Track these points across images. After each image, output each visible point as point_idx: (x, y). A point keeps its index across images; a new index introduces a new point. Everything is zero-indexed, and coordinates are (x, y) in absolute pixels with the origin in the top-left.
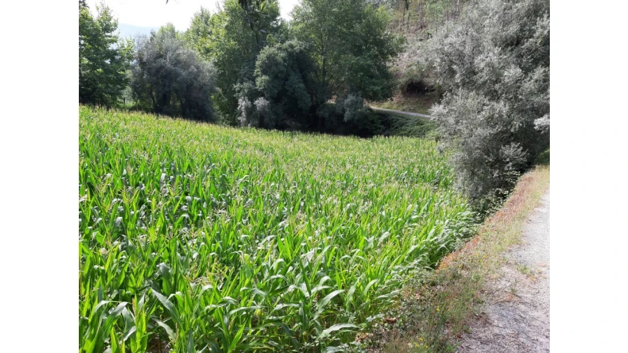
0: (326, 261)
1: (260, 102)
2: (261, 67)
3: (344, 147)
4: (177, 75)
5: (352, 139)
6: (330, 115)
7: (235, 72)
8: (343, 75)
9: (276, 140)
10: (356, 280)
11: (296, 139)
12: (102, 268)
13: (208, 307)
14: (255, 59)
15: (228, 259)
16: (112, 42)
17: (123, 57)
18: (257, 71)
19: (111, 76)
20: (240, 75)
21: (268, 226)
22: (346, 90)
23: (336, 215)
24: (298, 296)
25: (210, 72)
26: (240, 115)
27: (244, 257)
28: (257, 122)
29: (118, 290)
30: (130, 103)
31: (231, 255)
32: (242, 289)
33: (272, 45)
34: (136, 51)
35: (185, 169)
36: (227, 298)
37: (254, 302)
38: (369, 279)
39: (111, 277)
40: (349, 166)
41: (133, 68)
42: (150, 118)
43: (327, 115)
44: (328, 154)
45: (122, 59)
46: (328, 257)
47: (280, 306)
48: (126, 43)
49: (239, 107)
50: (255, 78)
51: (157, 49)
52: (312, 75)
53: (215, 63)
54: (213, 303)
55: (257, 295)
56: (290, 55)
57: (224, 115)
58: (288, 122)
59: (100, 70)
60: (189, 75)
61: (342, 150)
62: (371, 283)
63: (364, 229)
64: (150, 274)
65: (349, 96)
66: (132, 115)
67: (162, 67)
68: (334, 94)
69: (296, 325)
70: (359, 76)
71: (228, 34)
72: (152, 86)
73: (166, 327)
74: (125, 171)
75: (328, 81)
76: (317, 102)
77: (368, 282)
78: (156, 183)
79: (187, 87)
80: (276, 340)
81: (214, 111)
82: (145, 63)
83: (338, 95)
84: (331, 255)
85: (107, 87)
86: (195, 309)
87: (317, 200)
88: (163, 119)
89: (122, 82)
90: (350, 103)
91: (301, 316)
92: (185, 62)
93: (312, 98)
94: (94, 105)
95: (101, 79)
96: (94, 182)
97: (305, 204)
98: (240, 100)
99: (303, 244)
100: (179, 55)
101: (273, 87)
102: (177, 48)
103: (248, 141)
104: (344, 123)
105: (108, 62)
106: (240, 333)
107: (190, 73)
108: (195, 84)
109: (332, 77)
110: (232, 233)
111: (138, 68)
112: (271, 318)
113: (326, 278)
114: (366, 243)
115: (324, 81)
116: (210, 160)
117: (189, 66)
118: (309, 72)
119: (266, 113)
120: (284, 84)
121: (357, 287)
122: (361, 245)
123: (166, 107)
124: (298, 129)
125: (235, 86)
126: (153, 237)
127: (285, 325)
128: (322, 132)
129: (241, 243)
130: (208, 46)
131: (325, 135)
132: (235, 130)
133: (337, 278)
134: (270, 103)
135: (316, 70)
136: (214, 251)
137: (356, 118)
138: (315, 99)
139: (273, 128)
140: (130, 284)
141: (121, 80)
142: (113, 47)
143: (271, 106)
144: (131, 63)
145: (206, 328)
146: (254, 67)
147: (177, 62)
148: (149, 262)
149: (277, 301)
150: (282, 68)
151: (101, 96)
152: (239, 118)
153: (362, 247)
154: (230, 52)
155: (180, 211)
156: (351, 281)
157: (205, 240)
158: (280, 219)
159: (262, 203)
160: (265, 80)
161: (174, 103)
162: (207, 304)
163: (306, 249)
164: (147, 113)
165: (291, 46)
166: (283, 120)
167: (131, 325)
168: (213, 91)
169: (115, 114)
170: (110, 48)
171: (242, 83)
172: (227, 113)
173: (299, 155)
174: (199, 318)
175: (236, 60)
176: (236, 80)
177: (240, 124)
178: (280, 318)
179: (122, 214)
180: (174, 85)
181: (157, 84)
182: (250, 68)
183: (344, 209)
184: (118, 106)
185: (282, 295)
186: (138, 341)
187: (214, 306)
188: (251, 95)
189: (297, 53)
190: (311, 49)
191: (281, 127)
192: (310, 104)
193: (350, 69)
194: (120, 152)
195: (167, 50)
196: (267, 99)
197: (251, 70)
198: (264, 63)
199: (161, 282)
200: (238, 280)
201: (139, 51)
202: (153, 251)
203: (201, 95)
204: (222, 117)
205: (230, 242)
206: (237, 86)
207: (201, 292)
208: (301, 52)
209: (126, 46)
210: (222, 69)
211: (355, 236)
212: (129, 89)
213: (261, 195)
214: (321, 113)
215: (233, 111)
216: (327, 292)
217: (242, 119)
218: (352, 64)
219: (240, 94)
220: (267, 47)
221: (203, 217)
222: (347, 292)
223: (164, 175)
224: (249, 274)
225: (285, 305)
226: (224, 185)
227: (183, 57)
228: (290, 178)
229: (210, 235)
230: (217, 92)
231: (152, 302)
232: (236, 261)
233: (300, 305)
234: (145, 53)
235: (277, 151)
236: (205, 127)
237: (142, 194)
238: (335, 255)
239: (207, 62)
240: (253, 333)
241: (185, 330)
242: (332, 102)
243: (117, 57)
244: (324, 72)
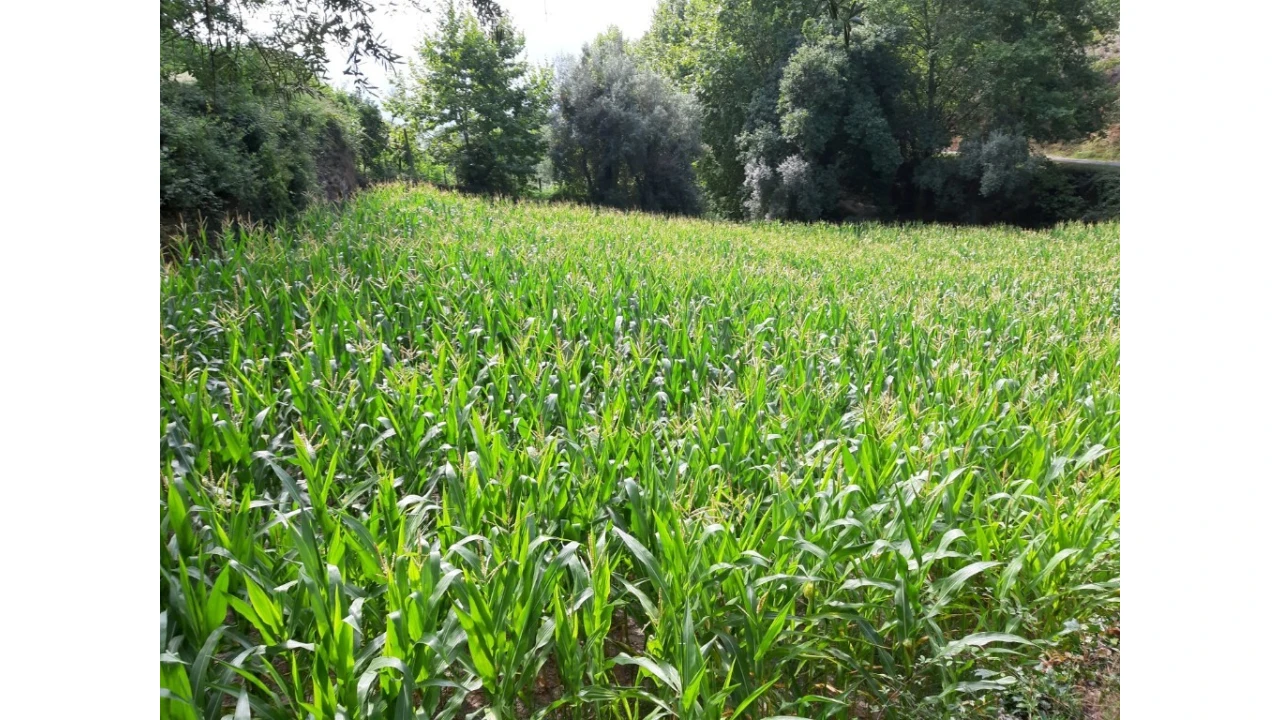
0: (952, 499)
1: (791, 166)
2: (792, 91)
3: (983, 253)
4: (631, 126)
5: (1001, 233)
6: (945, 184)
7: (739, 109)
10: (1026, 547)
11: (867, 240)
12: (533, 480)
14: (780, 75)
15: (743, 481)
16: (516, 74)
17: (534, 100)
18: (785, 100)
19: (518, 139)
20: (749, 115)
21: (820, 421)
22: (984, 122)
23: (973, 402)
24: (889, 567)
25: (689, 113)
26: (749, 197)
27: (777, 477)
28: (783, 209)
29: (558, 522)
30: (550, 188)
31: (747, 474)
32: (779, 540)
33: (813, 42)
34: (556, 88)
35: (656, 307)
36: (751, 553)
37: (802, 567)
38: (1056, 546)
39: (545, 498)
40: (997, 296)
41: (552, 120)
42: (583, 215)
44: (946, 268)
45: (534, 105)
46: (957, 492)
47: (853, 584)
48: (539, 73)
49: (748, 179)
50: (778, 116)
51: (593, 79)
52: (905, 95)
54: (724, 561)
55: (808, 554)
56: (854, 57)
57: (716, 198)
58: (848, 205)
59: (498, 130)
60: (652, 125)
61: (977, 259)
62: (1062, 556)
63: (1043, 436)
64: (607, 496)
65: (993, 134)
66: (555, 209)
67: (603, 113)
68: (956, 134)
69: (887, 625)
71: (723, 30)
72: (586, 151)
73: (640, 595)
74: (555, 311)
75: (940, 107)
76: (913, 154)
77: (1053, 553)
78: (607, 333)
79: (649, 148)
80: (844, 647)
81: (699, 193)
82: (572, 108)
83: (964, 135)
84: (963, 490)
86: (693, 566)
88: (610, 215)
89: (534, 148)
90: (995, 152)
91: (899, 608)
92: (643, 99)
93: (903, 146)
94: (492, 195)
95: (500, 146)
96: (508, 332)
97: (895, 380)
98: (748, 167)
99: (900, 462)
100: (632, 86)
102: (629, 74)
103: (768, 249)
104: (982, 199)
105: (510, 113)
106: (778, 621)
107: (654, 121)
108: (664, 140)
109: (950, 96)
110: (748, 430)
111: (562, 120)
112: (834, 603)
113: (954, 534)
114: (1047, 466)
115: (931, 108)
116: (699, 289)
117: (650, 107)
118: (899, 92)
119: (802, 189)
120: (841, 123)
121: (1025, 561)
122: (1035, 470)
123: (612, 190)
124: (871, 217)
125: (738, 139)
126: (609, 433)
127: (863, 621)
128: (928, 221)
129: (766, 451)
130: (684, 61)
131: (935, 228)
132: (738, 229)
133: (980, 536)
134: (811, 166)
135: (912, 83)
136: (716, 463)
137: (1011, 186)
138: (909, 148)
139: (818, 219)
140: (577, 511)
141: (534, 147)
142: (517, 84)
143: (813, 174)
144: (550, 111)
145: (712, 605)
146: (776, 93)
147: (628, 102)
148: (606, 473)
149: (847, 572)
150: (837, 89)
151: (502, 179)
152: (746, 204)
153: (1039, 474)
154: (729, 66)
155: (651, 388)
156: (1012, 548)
157: (697, 440)
158: (843, 407)
159: (803, 373)
160: (800, 117)
161: (626, 182)
162: (712, 561)
163: (906, 472)
164: (579, 204)
166: (837, 200)
167: (584, 585)
168: (695, 152)
169: (528, 210)
170: (512, 88)
171: (752, 131)
172: (724, 194)
173: (878, 272)
174: (699, 585)
175: (739, 83)
176: (741, 126)
177: (748, 215)
178: (854, 606)
179: (557, 389)
180: (626, 147)
181: (594, 146)
182: (769, 97)
183: (990, 391)
184: (530, 196)
185: (857, 561)
186: (597, 613)
187: (727, 566)
188: (770, 153)
189: (868, 52)
190: (902, 37)
191: (835, 215)
192: (899, 162)
194: (545, 280)
195: (611, 80)
196: (805, 159)
197: (772, 99)
198: (797, 81)
199: (627, 512)
200: (770, 524)
201: (563, 87)
202: (612, 456)
203: (673, 163)
204: (712, 204)
205: (745, 448)
206: (742, 138)
207: (703, 537)
208: (879, 47)
209: (539, 80)
210: (712, 106)
211: (1018, 451)
212: (546, 162)
213: (799, 358)
214: (922, 180)
215: (734, 190)
216: (954, 564)
217: (753, 204)
219: (749, 154)
220: (804, 46)
221: (691, 396)
222: (1002, 567)
223: (619, 319)
224: (790, 512)
226: (728, 338)
227: (640, 90)
229: (707, 432)
230: (705, 152)
231: (615, 547)
232: (759, 485)
233: (897, 584)
234: (573, 89)
235: (827, 266)
236: (682, 225)
237: (586, 355)
238: (973, 491)
239: (684, 95)
240: (801, 627)
241: (674, 604)
242: (952, 152)
243: (525, 103)
244: (933, 86)
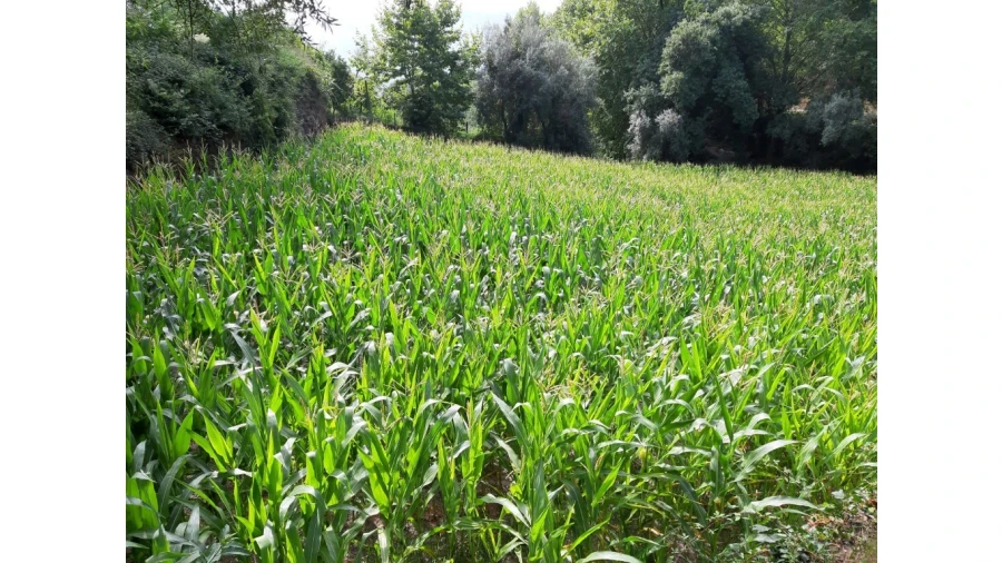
0: (766, 390)
1: (667, 118)
2: (672, 57)
3: (817, 192)
4: (540, 82)
5: (834, 178)
6: (793, 135)
7: (628, 71)
8: (825, 58)
9: (690, 180)
10: (821, 429)
11: (724, 179)
12: (432, 356)
13: (567, 431)
14: (662, 44)
15: (600, 365)
16: (453, 39)
17: (466, 61)
18: (665, 64)
19: (451, 91)
20: (636, 74)
21: (666, 322)
22: (828, 87)
23: (792, 312)
24: (709, 439)
25: (588, 73)
26: (631, 141)
27: (624, 364)
28: (657, 152)
29: (450, 389)
30: (474, 131)
31: (604, 360)
32: (617, 413)
33: (692, 18)
34: (484, 51)
35: (544, 226)
36: (596, 421)
37: (637, 436)
38: (848, 431)
39: (442, 370)
40: (823, 227)
41: (479, 77)
42: (499, 152)
43: (787, 134)
44: (786, 205)
45: (466, 65)
46: (771, 382)
47: (678, 450)
48: (471, 39)
49: (631, 127)
50: (659, 77)
51: (513, 45)
52: (764, 63)
53: (596, 58)
54: (574, 427)
55: (642, 427)
56: (725, 30)
57: (606, 142)
58: (712, 150)
59: (437, 83)
60: (556, 82)
61: (814, 198)
62: (850, 438)
63: (846, 343)
64: (490, 372)
65: (835, 97)
66: (477, 147)
67: (519, 72)
68: (804, 96)
69: (704, 485)
70: (859, 58)
71: (619, 8)
72: (504, 102)
73: (508, 449)
74: (464, 226)
75: (793, 72)
76: (769, 111)
77: (844, 436)
78: (503, 245)
79: (553, 101)
80: (668, 500)
81: (591, 136)
82: (496, 68)
83: (811, 97)
84: (777, 381)
85: (446, 108)
86: (549, 430)
87: (755, 283)
88: (517, 152)
89: (463, 98)
90: (834, 111)
91: (713, 472)
92: (551, 62)
93: (760, 104)
94: (429, 134)
95: (438, 96)
96: (427, 241)
97: (732, 290)
98: (633, 116)
99: (724, 357)
100: (542, 51)
101: (691, 90)
102: (541, 41)
103: (642, 183)
104: (821, 149)
105: (447, 70)
106: (611, 477)
107: (559, 77)
108: (566, 95)
109: (802, 64)
110: (607, 326)
111: (486, 77)
112: (662, 466)
113: (762, 416)
114: (847, 368)
115: (785, 72)
116: (578, 213)
117: (557, 67)
118: (760, 59)
119: (675, 136)
120: (710, 84)
121: (820, 441)
122: (837, 369)
123: (521, 133)
124: (729, 160)
125: (626, 94)
126: (497, 322)
127: (685, 482)
128: (775, 165)
129: (620, 344)
130: (587, 31)
131: (781, 171)
132: (619, 166)
133: (784, 420)
134: (683, 118)
135: (771, 54)
136: (579, 351)
137: (847, 138)
138: (765, 105)
139: (685, 161)
140: (465, 383)
141: (463, 96)
142: (454, 47)
143: (684, 125)
144: (477, 69)
145: (563, 461)
146: (659, 59)
147: (540, 63)
148: (491, 356)
149: (675, 441)
150: (708, 56)
151: (438, 122)
152: (629, 147)
153: (840, 372)
154: (622, 38)
155: (534, 288)
156: (811, 430)
157: (566, 333)
158: (687, 311)
159: (657, 283)
160: (676, 79)
161: (534, 127)
162: (565, 426)
163: (729, 364)
164: (496, 144)
165: (728, 16)
166: (703, 147)
167: (464, 438)
168: (591, 104)
169: (455, 147)
170: (450, 50)
171: (637, 88)
172: (613, 139)
173: (729, 206)
174: (554, 444)
175: (630, 50)
176: (628, 83)
177: (631, 156)
178: (678, 468)
179: (459, 286)
180: (535, 98)
181: (511, 98)
182: (653, 61)
183: (808, 305)
184: (459, 136)
185: (683, 433)
186: (472, 462)
187: (576, 430)
188: (650, 106)
189: (737, 27)
190: (764, 16)
191: (699, 158)
192: (755, 117)
193: (839, 46)
194: (459, 201)
195: (527, 46)
196: (678, 112)
197: (654, 64)
198: (677, 50)
199: (505, 385)
200: (614, 400)
201: (489, 50)
202: (496, 341)
203: (572, 112)
204: (602, 146)
205: (604, 340)
206: (629, 94)
207: (558, 407)
208: (745, 23)
209: (470, 45)
210: (607, 68)
211: (826, 354)
212: (473, 109)
213: (655, 270)
214: (774, 131)
215: (621, 135)
216: (763, 440)
217: (634, 147)
218: (845, 38)
219: (634, 106)
220: (685, 21)
221: (565, 298)
222: (801, 445)
223: (514, 234)
224: (630, 391)
225: (687, 450)
226: (599, 253)
227: (549, 54)
228: (709, 244)
229: (573, 326)
230: (598, 105)
231: (492, 411)
232: (612, 370)
233: (713, 453)
234: (497, 53)
235: (689, 199)
236: (576, 162)
237: (484, 260)
238: (785, 382)
239: (584, 58)
240: (634, 483)
241: (533, 459)
242: (799, 109)
243: (459, 63)
244: (788, 56)
